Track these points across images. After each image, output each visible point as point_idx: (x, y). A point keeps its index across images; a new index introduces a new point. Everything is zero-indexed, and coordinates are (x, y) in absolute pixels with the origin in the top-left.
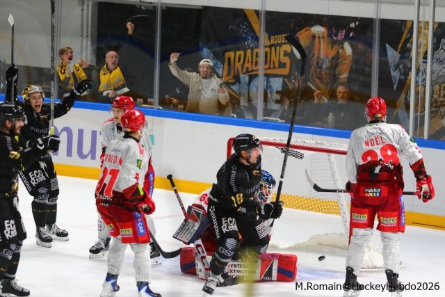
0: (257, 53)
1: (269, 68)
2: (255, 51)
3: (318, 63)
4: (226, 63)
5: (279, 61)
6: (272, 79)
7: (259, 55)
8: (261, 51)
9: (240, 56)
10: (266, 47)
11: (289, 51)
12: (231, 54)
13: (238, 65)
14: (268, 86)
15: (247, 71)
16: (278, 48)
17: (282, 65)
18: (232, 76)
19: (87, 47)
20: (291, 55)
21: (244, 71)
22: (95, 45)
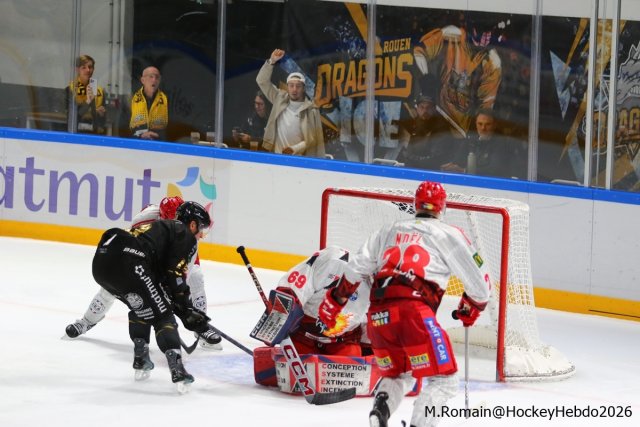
0: (364, 66)
1: (382, 88)
2: (362, 63)
3: (452, 80)
4: (320, 81)
5: (396, 77)
6: (386, 104)
7: (367, 68)
8: (370, 63)
9: (339, 70)
10: (377, 57)
11: (410, 63)
12: (326, 68)
13: (337, 83)
14: (380, 114)
15: (350, 92)
16: (394, 58)
17: (400, 84)
18: (328, 99)
19: (118, 59)
20: (413, 68)
21: (346, 91)
22: (131, 57)
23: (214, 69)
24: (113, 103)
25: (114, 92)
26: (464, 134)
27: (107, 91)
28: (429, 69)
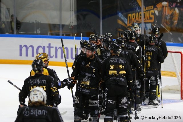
0: (141, 14)
1: (146, 20)
2: (140, 13)
3: (165, 17)
4: (129, 19)
5: (150, 17)
6: (147, 24)
7: (141, 15)
8: (142, 13)
9: (134, 15)
10: (144, 11)
11: (153, 12)
12: (130, 15)
13: (133, 19)
14: (146, 27)
15: (137, 21)
16: (149, 11)
17: (151, 18)
18: (131, 24)
19: (73, 15)
20: (154, 14)
21: (136, 21)
22: (76, 14)
23: (99, 17)
24: (72, 27)
25: (72, 24)
26: (169, 32)
27: (70, 24)
28: (159, 14)
